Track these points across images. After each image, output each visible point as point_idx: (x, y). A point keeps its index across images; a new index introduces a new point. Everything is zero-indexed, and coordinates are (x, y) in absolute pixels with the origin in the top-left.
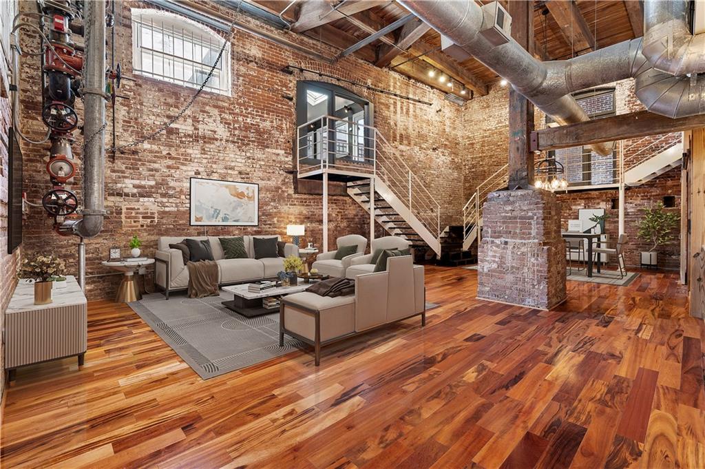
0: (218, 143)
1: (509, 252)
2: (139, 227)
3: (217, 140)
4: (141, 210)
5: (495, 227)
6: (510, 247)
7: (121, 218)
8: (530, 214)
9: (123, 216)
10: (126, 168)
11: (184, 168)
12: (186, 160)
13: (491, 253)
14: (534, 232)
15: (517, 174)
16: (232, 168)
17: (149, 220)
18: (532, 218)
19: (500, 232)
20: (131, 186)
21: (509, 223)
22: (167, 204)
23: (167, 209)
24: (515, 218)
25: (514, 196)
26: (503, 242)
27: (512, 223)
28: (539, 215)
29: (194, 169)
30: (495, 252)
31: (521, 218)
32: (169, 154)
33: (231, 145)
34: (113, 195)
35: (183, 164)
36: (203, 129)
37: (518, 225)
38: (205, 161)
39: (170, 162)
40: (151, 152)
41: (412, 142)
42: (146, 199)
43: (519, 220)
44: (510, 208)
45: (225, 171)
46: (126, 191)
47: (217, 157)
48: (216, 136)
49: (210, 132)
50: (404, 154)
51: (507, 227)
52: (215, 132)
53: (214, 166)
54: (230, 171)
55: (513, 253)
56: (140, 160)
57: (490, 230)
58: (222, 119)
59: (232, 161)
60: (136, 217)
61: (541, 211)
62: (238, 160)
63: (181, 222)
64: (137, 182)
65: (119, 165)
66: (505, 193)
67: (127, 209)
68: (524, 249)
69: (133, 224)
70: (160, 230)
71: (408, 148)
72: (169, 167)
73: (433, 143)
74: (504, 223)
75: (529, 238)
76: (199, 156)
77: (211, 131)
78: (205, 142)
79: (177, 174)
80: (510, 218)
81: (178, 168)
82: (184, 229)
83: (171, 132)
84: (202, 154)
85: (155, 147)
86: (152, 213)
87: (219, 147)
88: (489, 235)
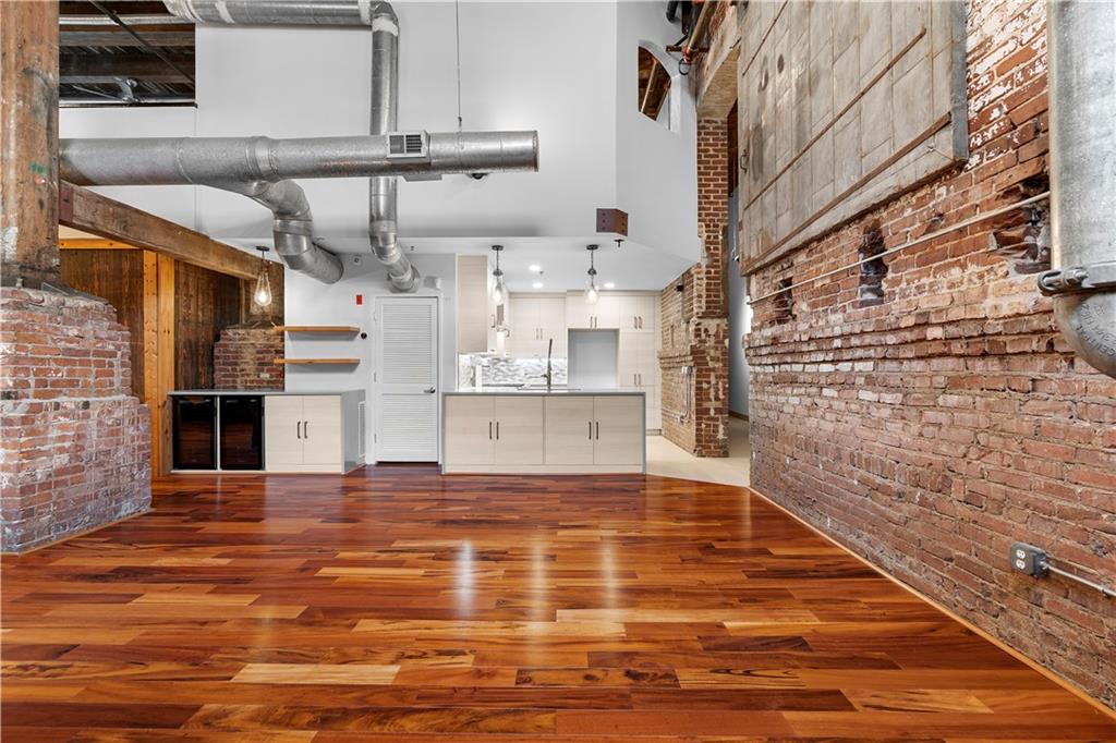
1: (93, 423)
5: (45, 372)
6: (94, 412)
8: (111, 347)
13: (54, 433)
14: (117, 380)
18: (113, 355)
19: (54, 384)
21: (74, 363)
24: (86, 353)
26: (81, 405)
27: (82, 363)
28: (125, 350)
30: (62, 427)
31: (97, 353)
43: (91, 358)
44: (73, 332)
51: (71, 373)
55: (100, 423)
57: (32, 380)
61: (127, 344)
74: (66, 362)
75: (110, 393)
80: (78, 353)
88: (30, 391)
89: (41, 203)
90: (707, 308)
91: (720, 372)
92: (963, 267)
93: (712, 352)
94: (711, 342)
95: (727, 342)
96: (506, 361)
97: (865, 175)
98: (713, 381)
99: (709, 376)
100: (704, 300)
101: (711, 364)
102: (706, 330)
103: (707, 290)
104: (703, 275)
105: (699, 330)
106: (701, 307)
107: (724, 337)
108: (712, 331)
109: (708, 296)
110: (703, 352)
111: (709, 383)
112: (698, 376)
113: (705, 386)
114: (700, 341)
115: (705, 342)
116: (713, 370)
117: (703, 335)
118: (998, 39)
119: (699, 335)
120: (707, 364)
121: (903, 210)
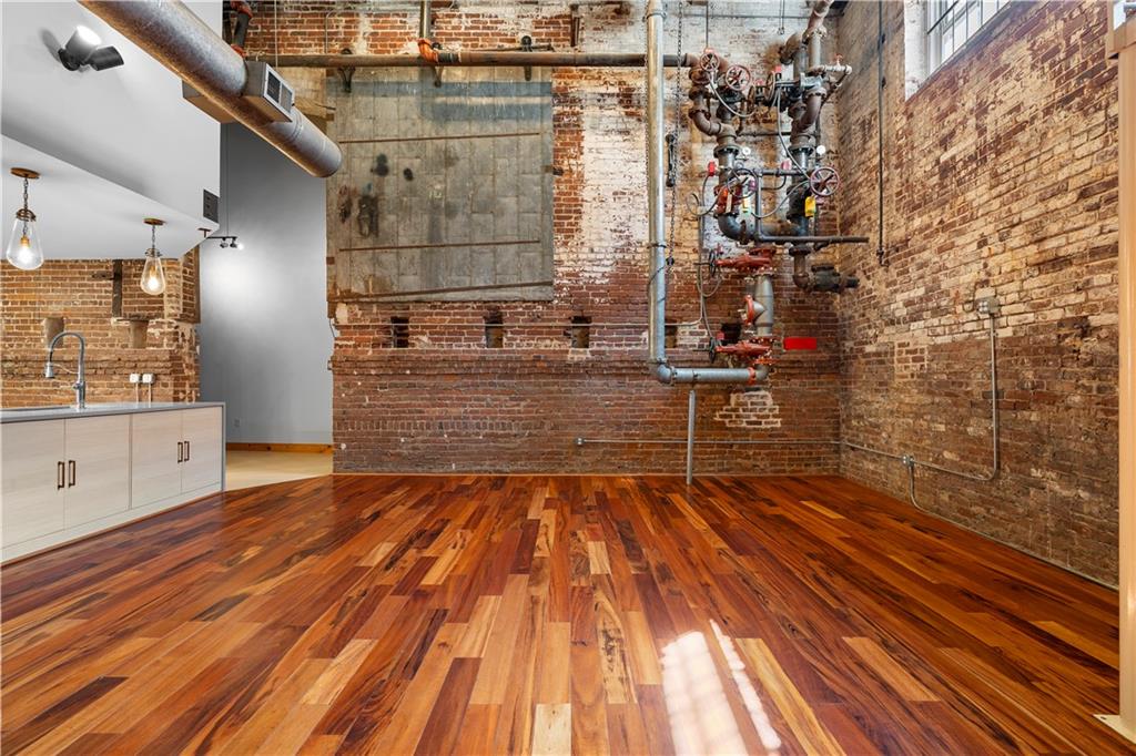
0: (1022, 137)
2: (909, 379)
3: (1021, 127)
4: (911, 347)
7: (893, 362)
9: (895, 357)
10: (898, 275)
11: (960, 241)
12: (964, 221)
16: (1061, 189)
17: (918, 364)
20: (901, 304)
22: (939, 330)
23: (939, 340)
29: (977, 235)
32: (941, 222)
33: (1059, 116)
34: (887, 324)
35: (961, 233)
36: (996, 121)
38: (996, 204)
39: (941, 239)
40: (921, 230)
42: (916, 324)
45: (1041, 208)
46: (898, 314)
47: (1021, 179)
48: (1020, 119)
49: (1008, 117)
52: (1017, 109)
53: (1015, 207)
54: (1054, 204)
56: (910, 254)
58: (1034, 54)
59: (1062, 166)
60: (906, 360)
62: (1078, 153)
63: (957, 367)
64: (905, 296)
65: (893, 272)
67: (900, 345)
69: (905, 372)
70: (930, 384)
72: (941, 250)
76: (986, 197)
77: (1010, 112)
78: (998, 154)
79: (949, 259)
81: (953, 246)
82: (961, 384)
83: (946, 170)
84: (992, 187)
85: (926, 218)
86: (922, 351)
87: (1028, 144)
90: (184, 310)
91: (193, 381)
92: (552, 340)
93: (187, 358)
94: (185, 350)
95: (198, 348)
97: (498, 283)
98: (187, 389)
99: (184, 385)
100: (181, 301)
101: (187, 372)
102: (183, 335)
103: (184, 291)
104: (180, 274)
105: (177, 333)
106: (178, 308)
107: (197, 343)
108: (187, 337)
109: (185, 298)
110: (180, 358)
111: (184, 392)
112: (175, 385)
113: (181, 396)
114: (178, 346)
115: (182, 347)
116: (187, 378)
117: (180, 340)
118: (566, 263)
119: (177, 340)
120: (183, 372)
121: (516, 307)
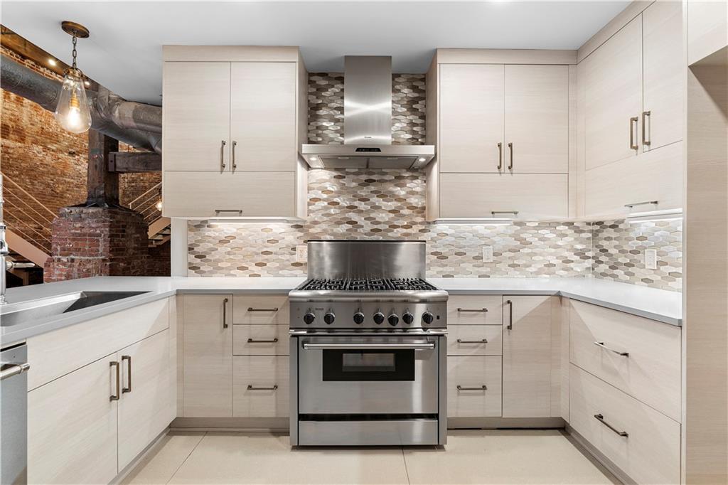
1: (75, 270)
5: (64, 244)
6: (76, 264)
8: (98, 232)
13: (57, 272)
14: (101, 249)
15: (95, 191)
18: (99, 235)
19: (69, 249)
21: (79, 240)
24: (84, 235)
25: (85, 213)
26: (70, 260)
27: (81, 240)
28: (106, 233)
30: (61, 270)
31: (90, 235)
37: (87, 242)
41: (29, 139)
43: (87, 238)
50: (11, 151)
51: (77, 244)
55: (79, 270)
57: (59, 248)
61: (107, 229)
66: (77, 210)
68: (89, 266)
71: (20, 144)
73: (71, 146)
74: (74, 239)
75: (97, 255)
80: (80, 235)
88: (58, 253)
89: (96, 166)
96: (614, 226)
